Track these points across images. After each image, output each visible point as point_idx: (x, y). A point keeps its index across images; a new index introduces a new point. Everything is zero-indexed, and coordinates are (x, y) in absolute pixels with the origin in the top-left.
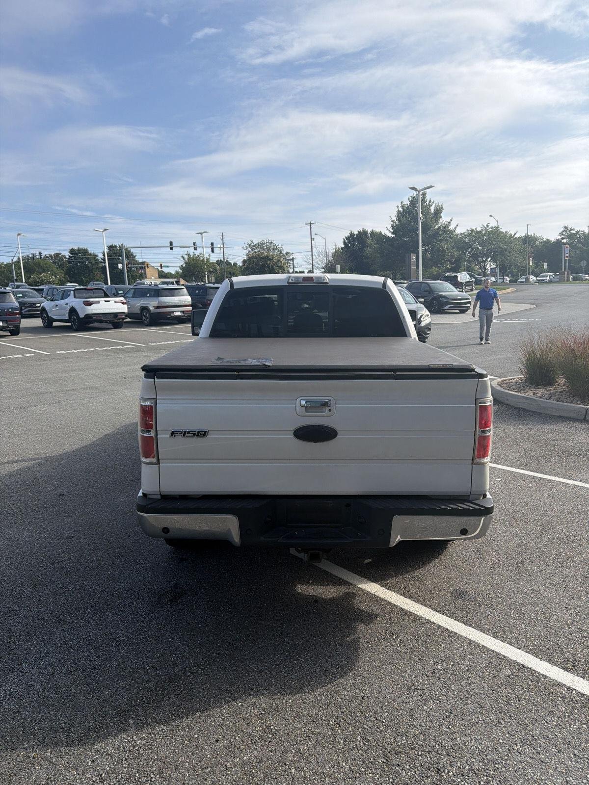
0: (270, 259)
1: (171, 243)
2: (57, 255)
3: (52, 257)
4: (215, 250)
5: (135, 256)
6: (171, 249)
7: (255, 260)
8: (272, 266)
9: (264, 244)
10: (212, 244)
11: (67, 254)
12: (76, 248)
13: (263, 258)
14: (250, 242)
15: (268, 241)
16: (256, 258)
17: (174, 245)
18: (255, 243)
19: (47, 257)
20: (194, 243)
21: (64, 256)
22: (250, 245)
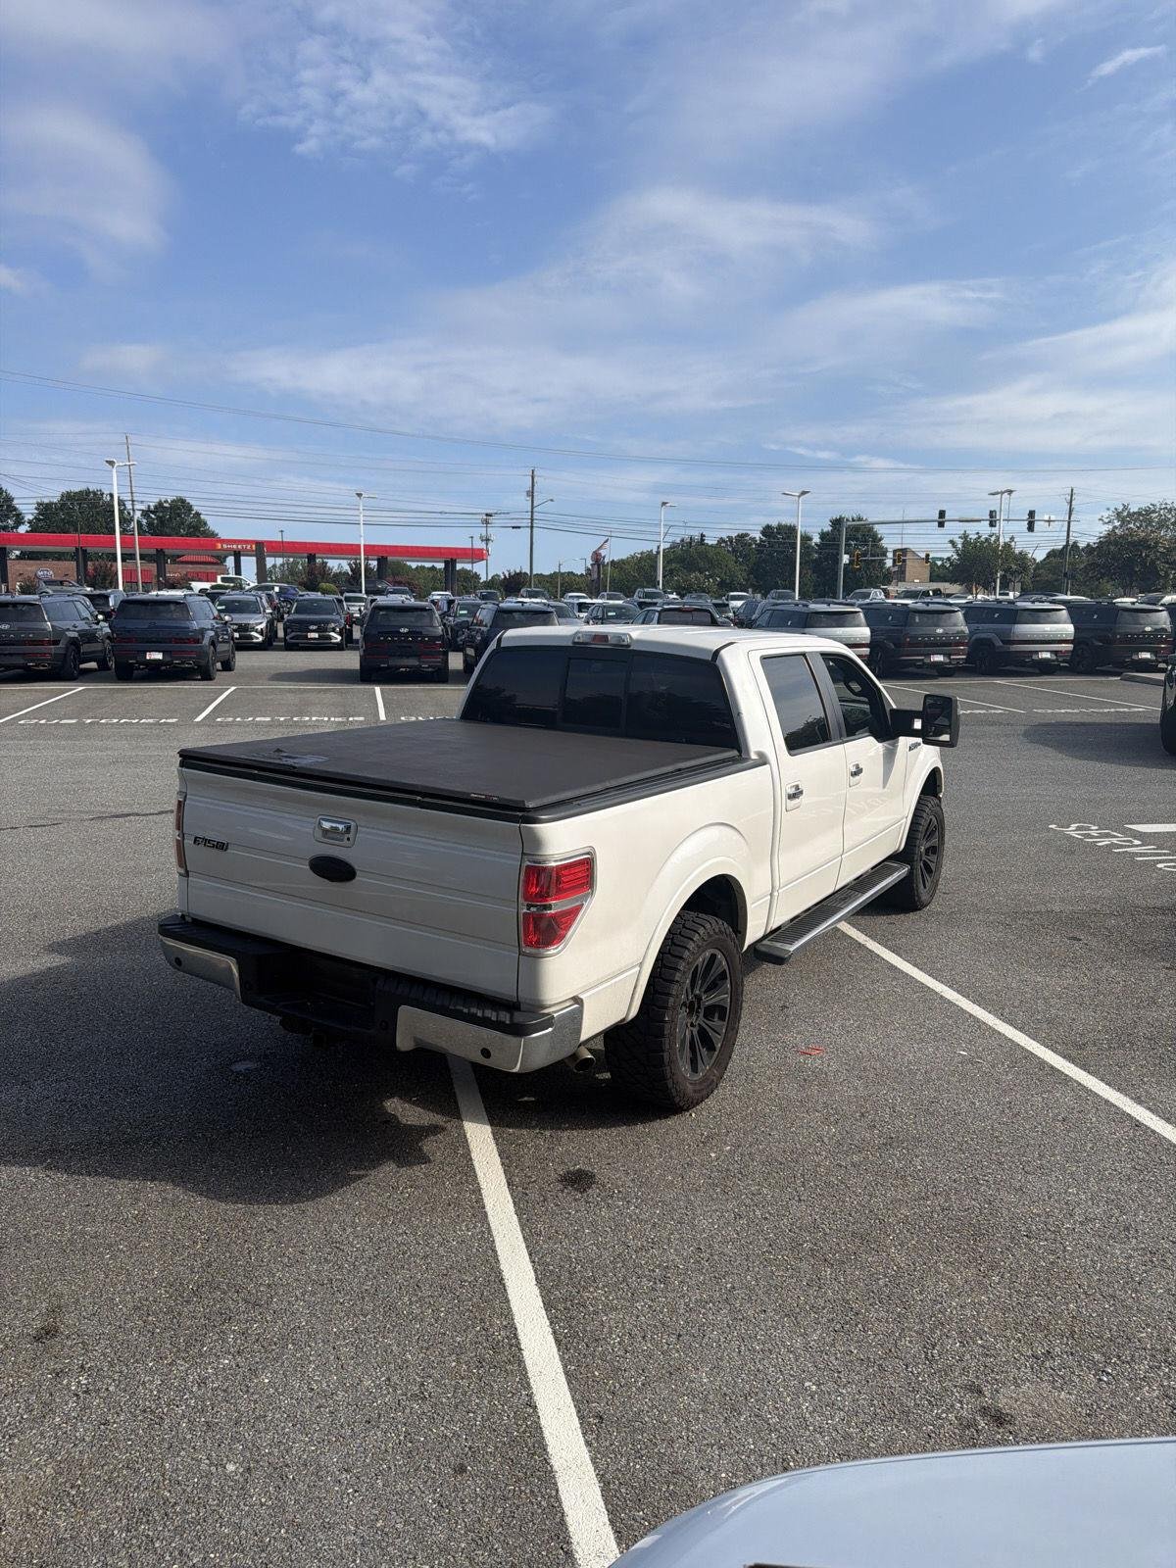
0: (1149, 547)
1: (942, 514)
2: (742, 537)
3: (731, 542)
4: (1037, 526)
5: (881, 539)
6: (941, 525)
7: (1112, 548)
8: (1153, 562)
9: (1154, 512)
10: (1032, 514)
11: (758, 536)
12: (774, 524)
13: (1133, 544)
14: (1121, 508)
15: (1164, 506)
16: (1116, 543)
17: (947, 517)
18: (1134, 509)
19: (724, 541)
20: (991, 512)
21: (753, 539)
22: (1119, 514)
